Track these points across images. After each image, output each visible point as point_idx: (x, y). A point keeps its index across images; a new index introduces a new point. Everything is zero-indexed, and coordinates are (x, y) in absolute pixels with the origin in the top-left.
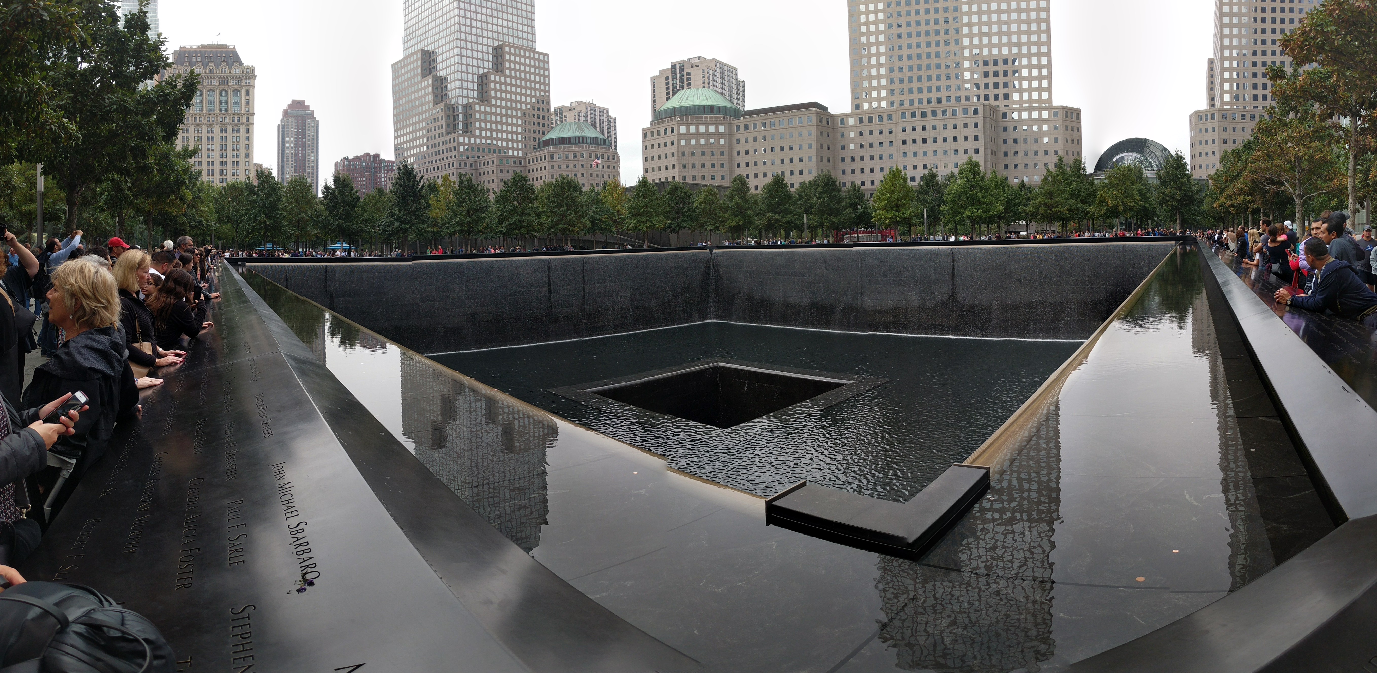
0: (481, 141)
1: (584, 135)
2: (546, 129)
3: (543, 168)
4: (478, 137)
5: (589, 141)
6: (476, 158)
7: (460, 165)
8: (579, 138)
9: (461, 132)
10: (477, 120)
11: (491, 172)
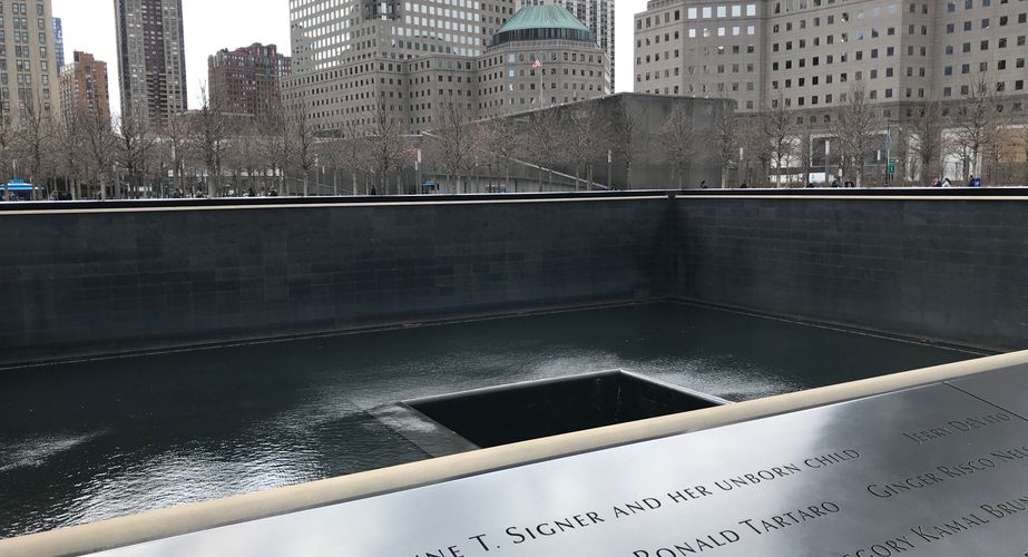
0: (413, 32)
1: (557, 25)
2: (507, 15)
3: (498, 75)
4: (409, 26)
5: (564, 34)
6: (406, 58)
7: (382, 68)
8: (550, 29)
9: (384, 18)
11: (425, 79)
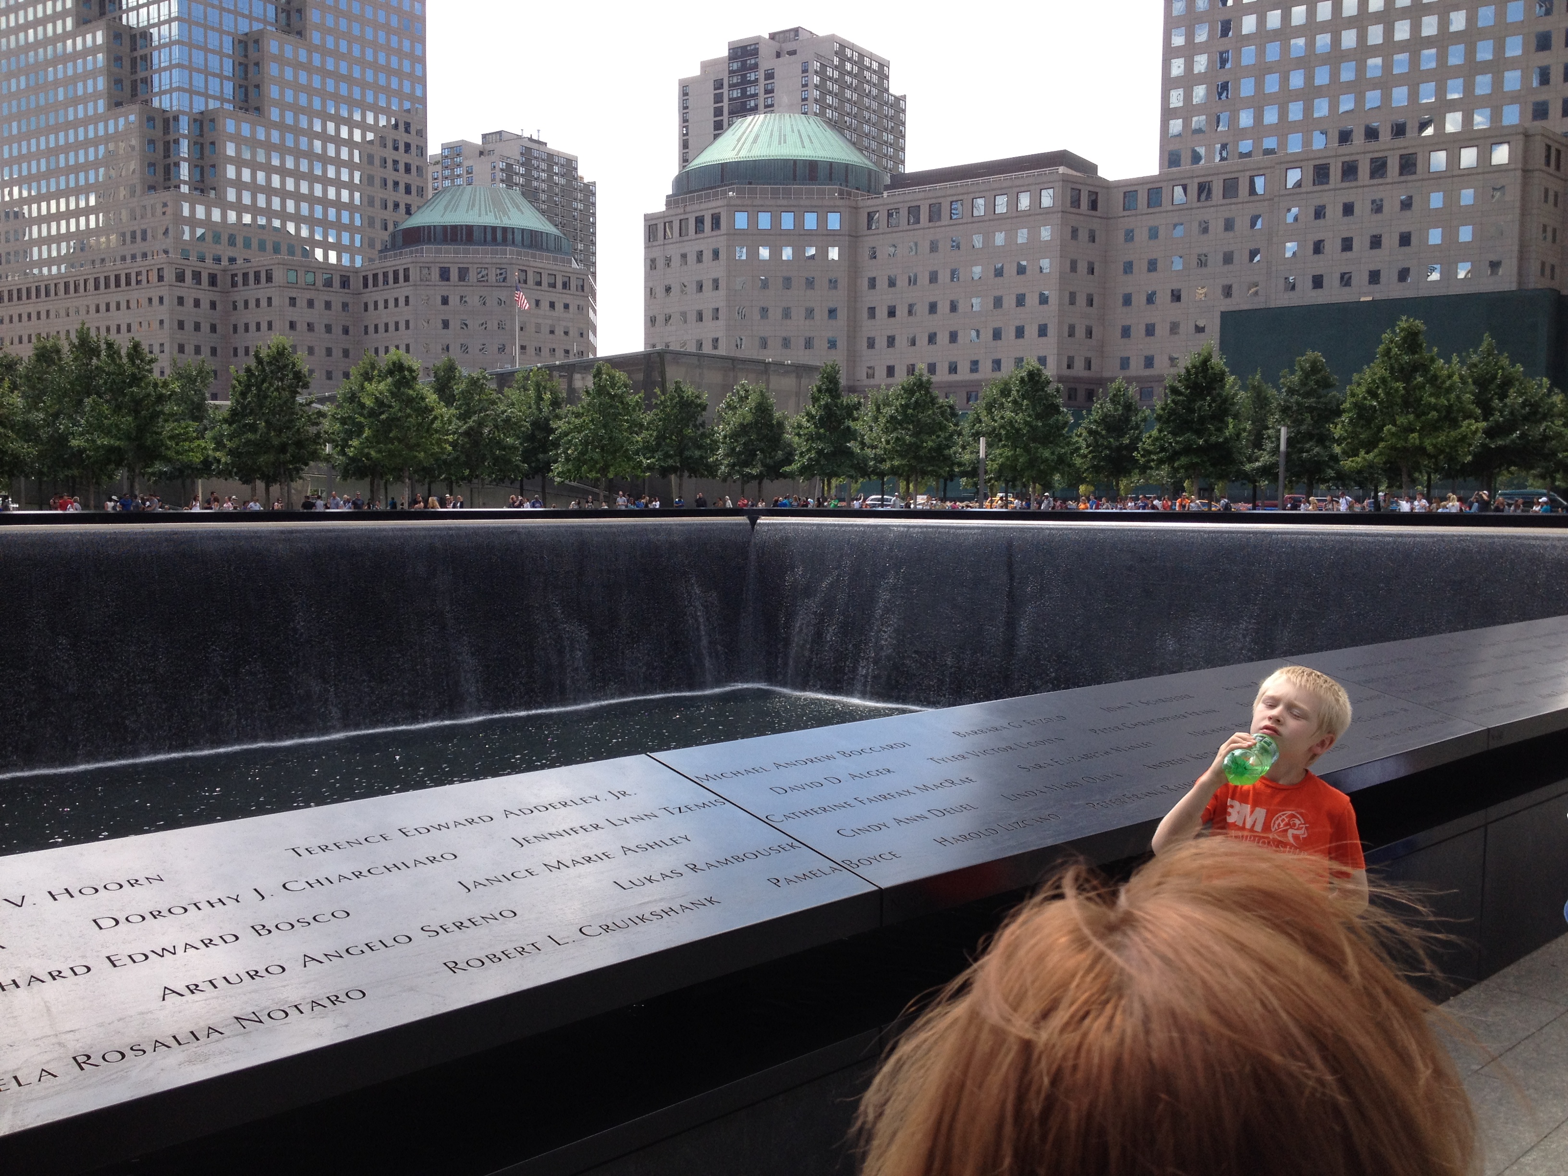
0: (239, 217)
1: (506, 222)
2: (413, 199)
3: (402, 301)
4: (232, 206)
5: (518, 238)
6: (225, 262)
7: (180, 278)
8: (494, 229)
9: (185, 189)
10: (231, 160)
11: (264, 303)
